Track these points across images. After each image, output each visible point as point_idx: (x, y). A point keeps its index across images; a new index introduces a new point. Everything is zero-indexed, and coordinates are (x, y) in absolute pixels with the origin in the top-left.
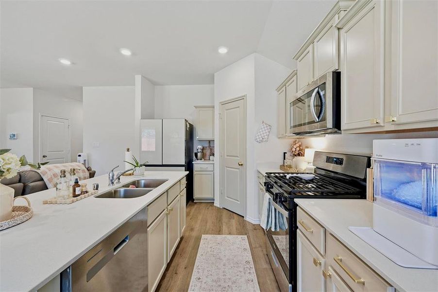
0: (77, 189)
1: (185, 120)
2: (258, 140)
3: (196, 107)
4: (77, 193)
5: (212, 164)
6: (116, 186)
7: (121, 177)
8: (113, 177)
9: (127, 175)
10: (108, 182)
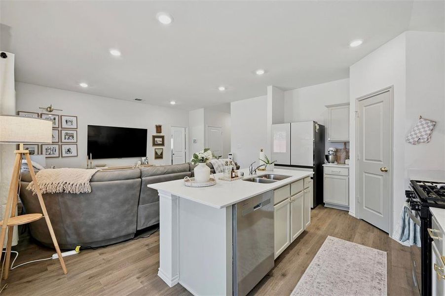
0: (233, 173)
1: (314, 122)
2: (411, 141)
3: (327, 107)
4: (233, 176)
5: (347, 168)
6: (253, 176)
7: (257, 170)
8: (252, 169)
9: (261, 170)
10: (248, 172)
